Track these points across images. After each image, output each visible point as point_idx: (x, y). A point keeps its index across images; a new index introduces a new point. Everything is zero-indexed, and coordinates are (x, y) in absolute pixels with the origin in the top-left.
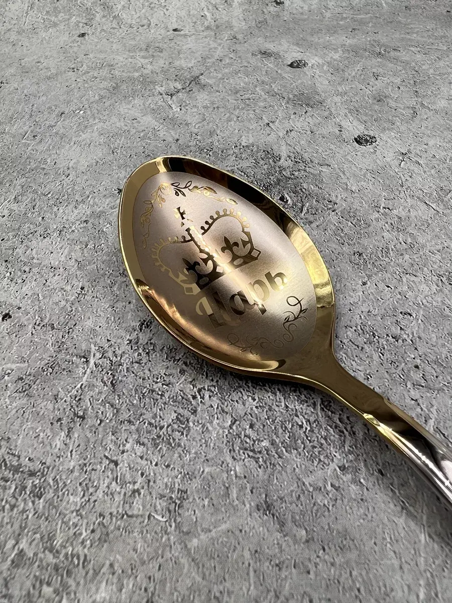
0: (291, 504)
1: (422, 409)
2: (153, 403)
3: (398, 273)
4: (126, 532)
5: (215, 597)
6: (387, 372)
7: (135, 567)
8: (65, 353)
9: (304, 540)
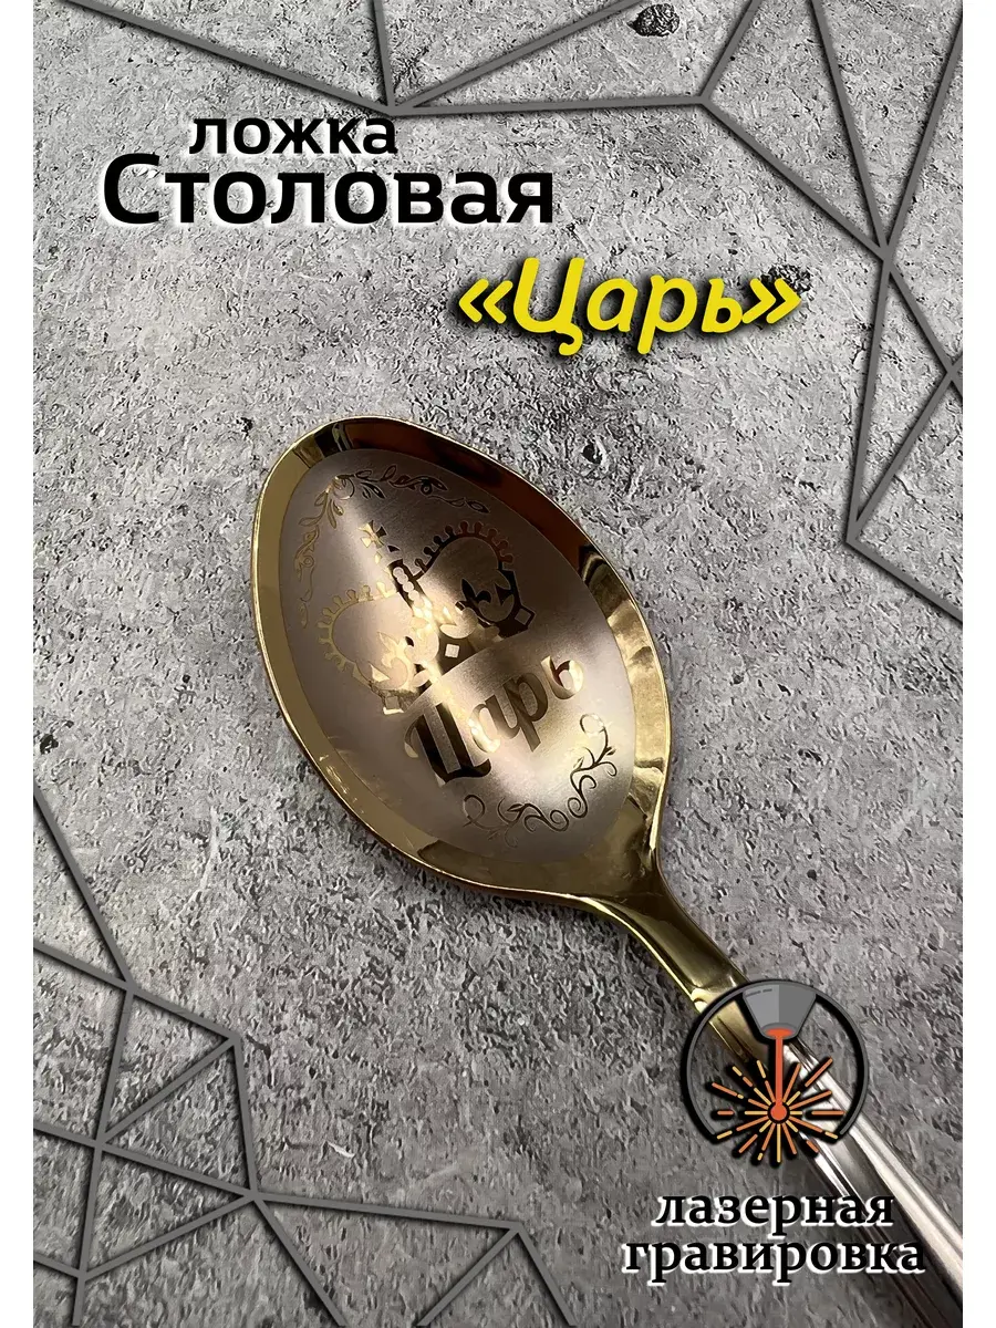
0: (562, 1134)
1: (808, 964)
2: (327, 935)
3: (807, 655)
4: (288, 1174)
5: (430, 1285)
6: (756, 884)
7: (305, 1231)
8: (164, 825)
9: (577, 1197)
